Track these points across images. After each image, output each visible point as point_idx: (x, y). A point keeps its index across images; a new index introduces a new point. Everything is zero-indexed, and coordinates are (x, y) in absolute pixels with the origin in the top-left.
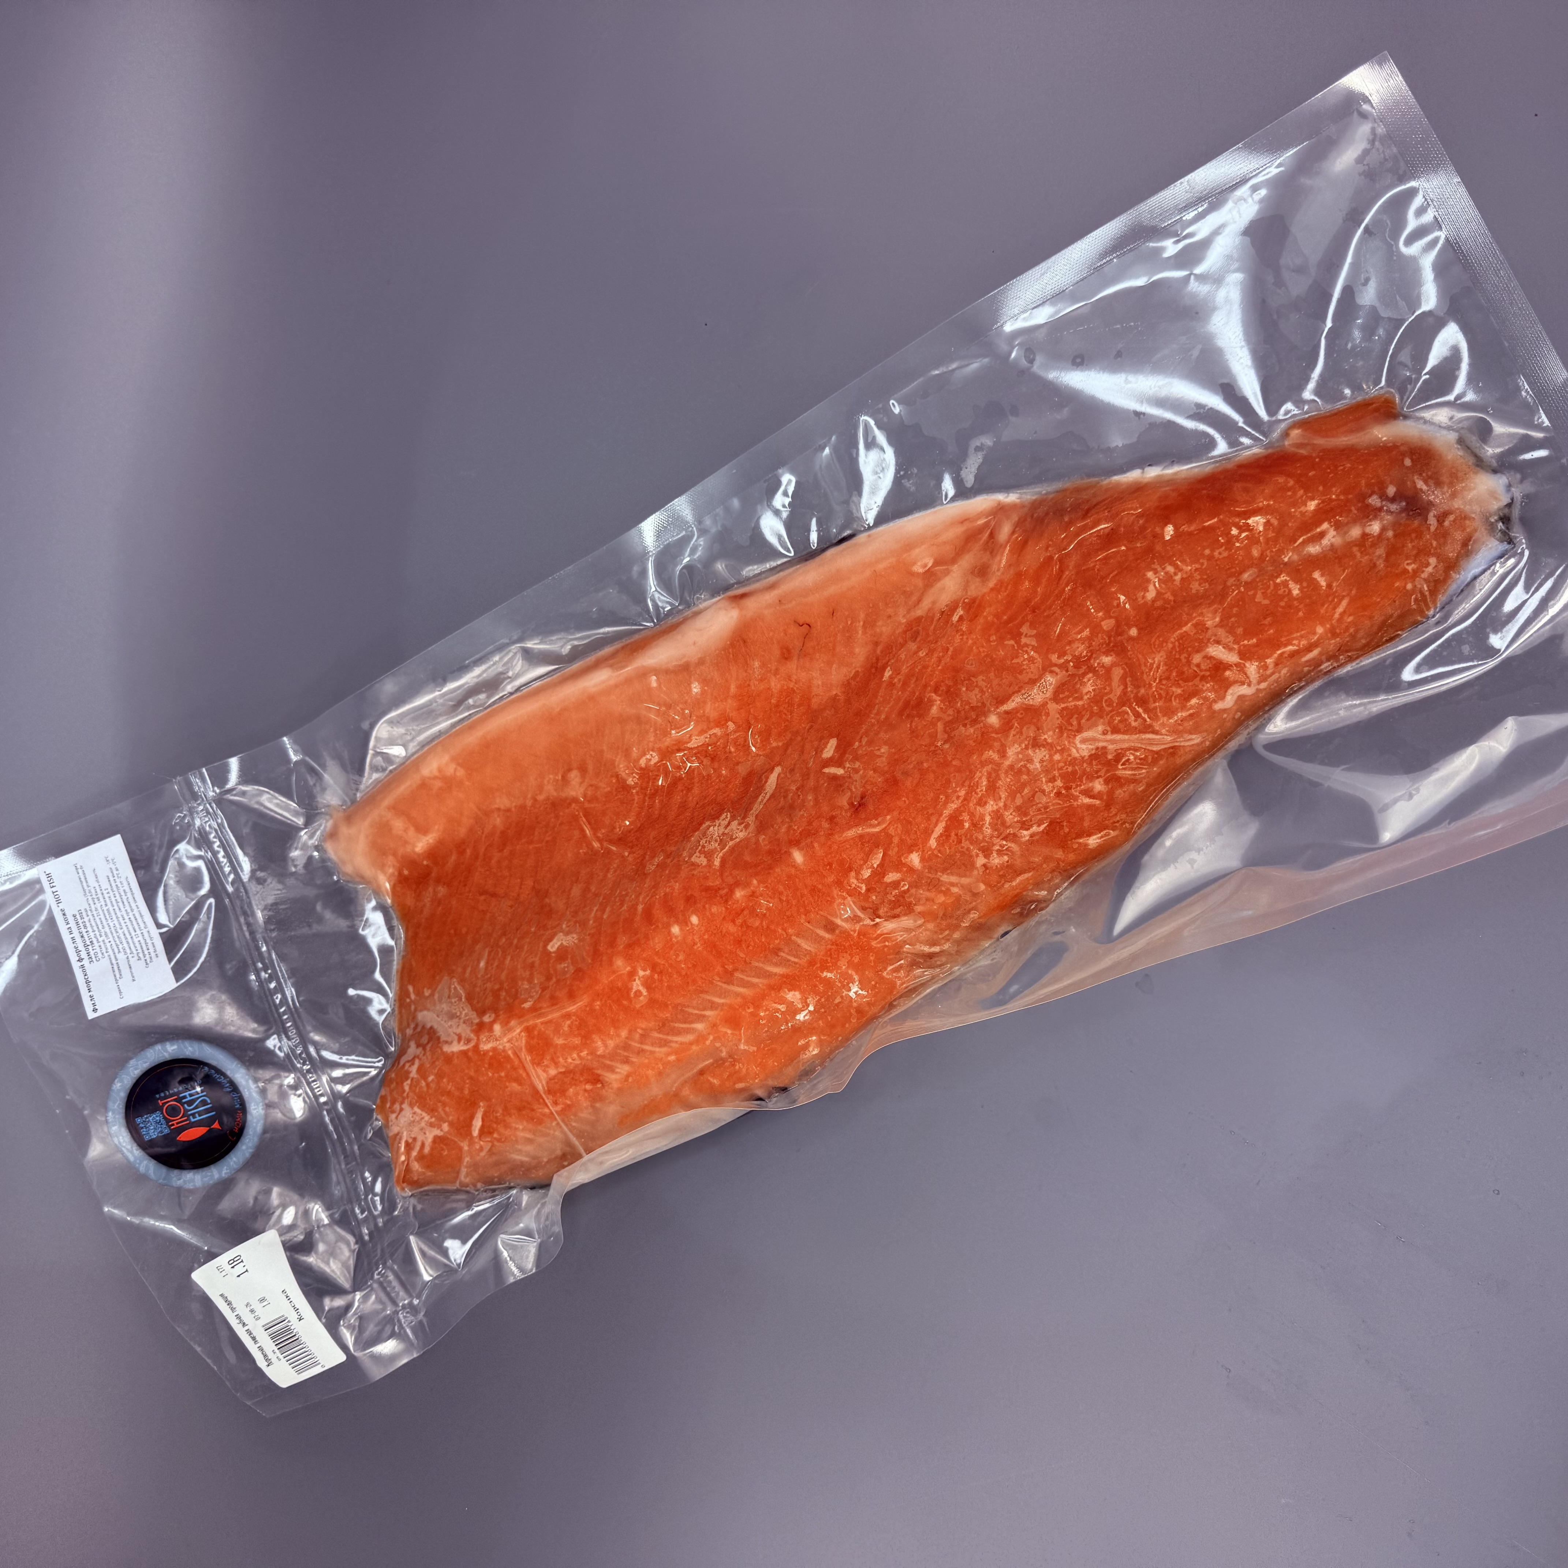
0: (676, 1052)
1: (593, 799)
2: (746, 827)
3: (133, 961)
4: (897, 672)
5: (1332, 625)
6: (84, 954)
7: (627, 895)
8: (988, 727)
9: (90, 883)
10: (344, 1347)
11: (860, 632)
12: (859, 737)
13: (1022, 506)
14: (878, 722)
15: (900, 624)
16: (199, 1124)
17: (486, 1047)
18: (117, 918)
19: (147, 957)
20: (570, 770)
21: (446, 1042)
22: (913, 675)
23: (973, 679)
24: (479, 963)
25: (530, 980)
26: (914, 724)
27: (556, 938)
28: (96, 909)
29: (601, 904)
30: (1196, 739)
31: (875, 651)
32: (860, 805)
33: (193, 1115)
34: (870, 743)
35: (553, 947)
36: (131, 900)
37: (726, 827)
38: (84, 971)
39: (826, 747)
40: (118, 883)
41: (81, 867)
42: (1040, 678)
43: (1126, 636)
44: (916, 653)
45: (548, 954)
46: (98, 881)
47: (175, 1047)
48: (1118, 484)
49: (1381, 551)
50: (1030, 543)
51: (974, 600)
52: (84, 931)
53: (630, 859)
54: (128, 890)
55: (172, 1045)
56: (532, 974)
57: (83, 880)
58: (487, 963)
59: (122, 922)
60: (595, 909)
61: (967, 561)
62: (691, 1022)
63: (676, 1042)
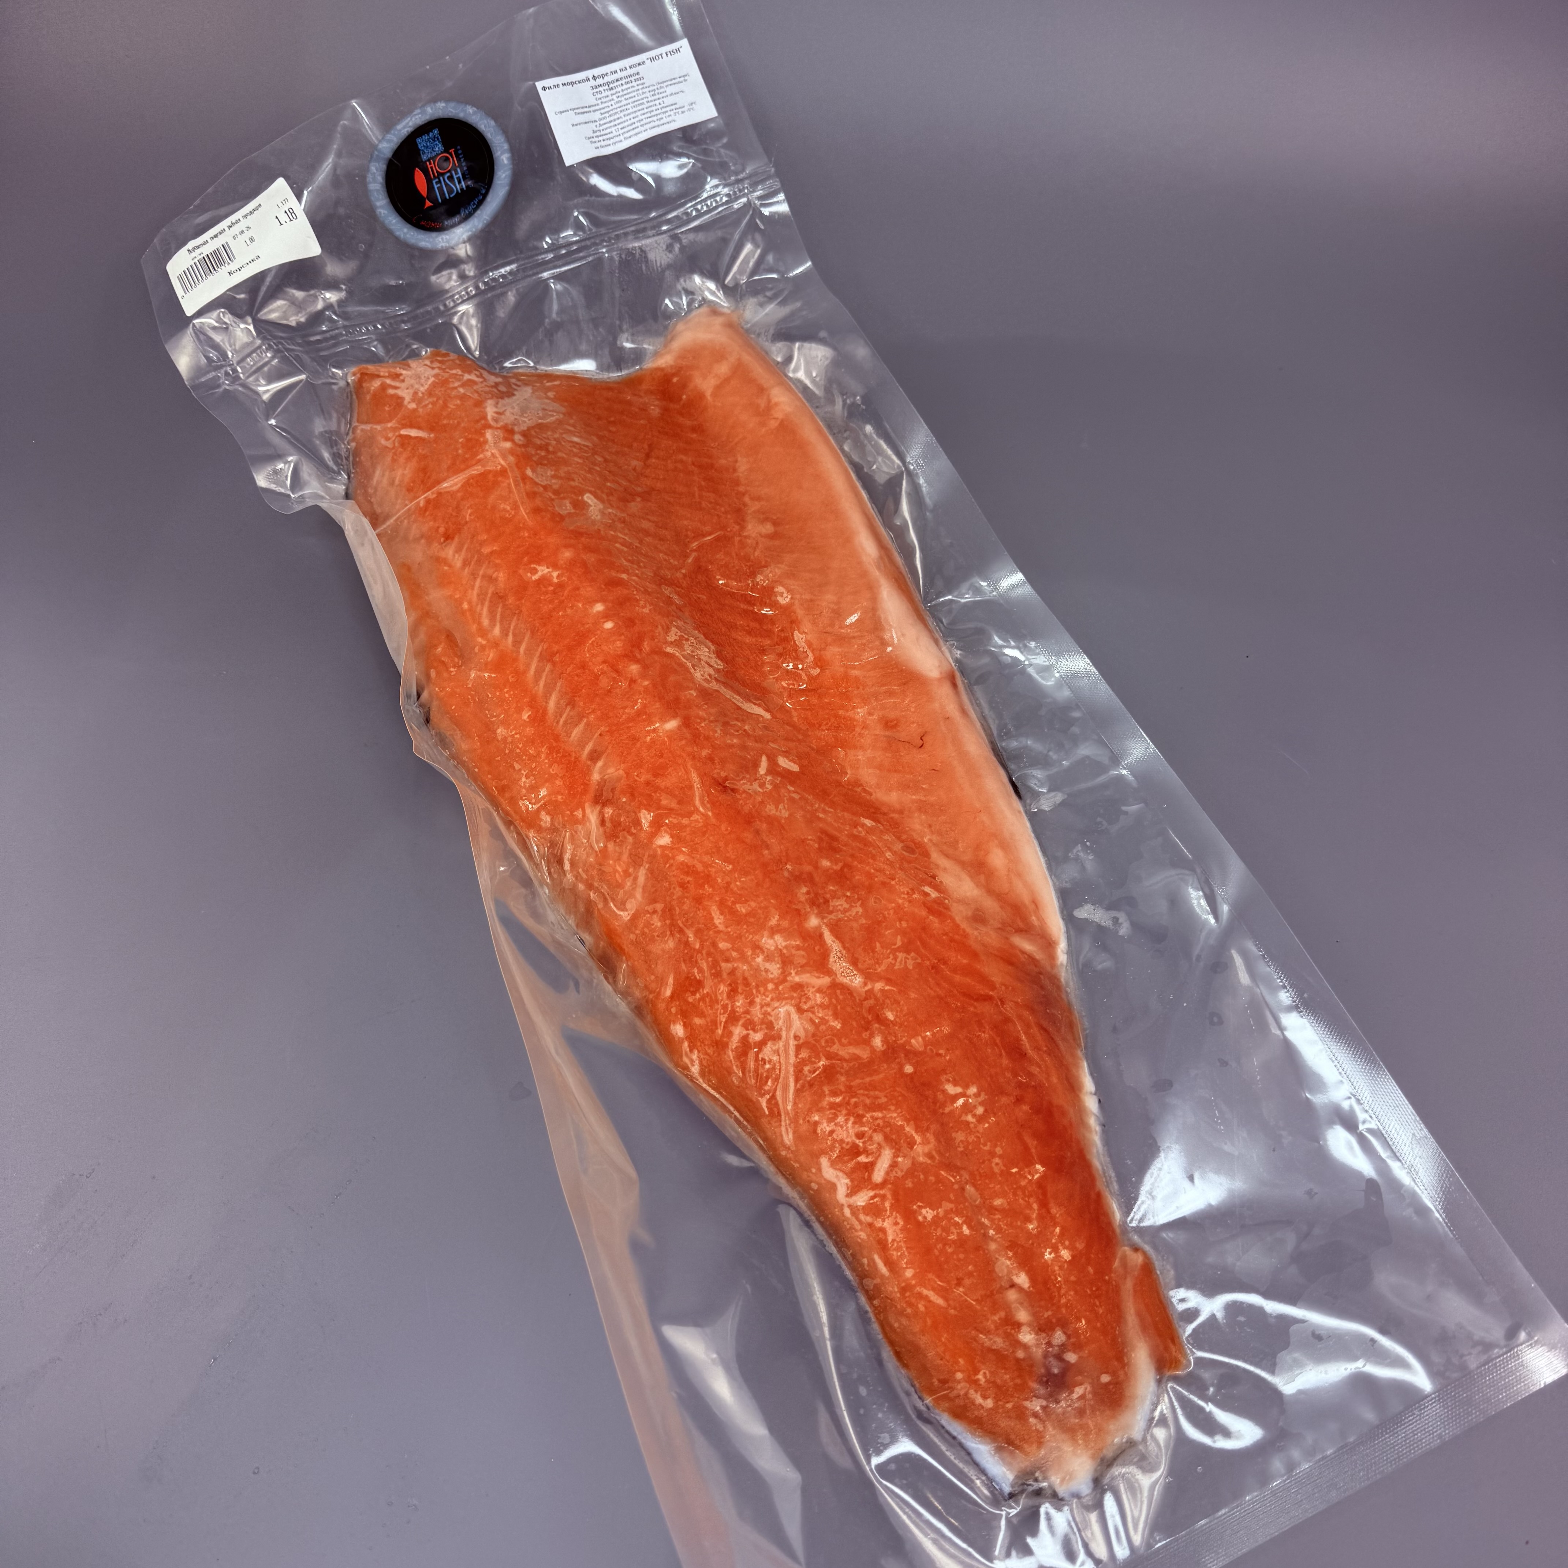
0: (471, 609)
1: (742, 545)
2: (706, 680)
3: (592, 126)
4: (870, 831)
5: (915, 1286)
6: (600, 81)
7: (640, 567)
8: (806, 917)
9: (669, 87)
10: (200, 313)
11: (914, 797)
12: (799, 791)
13: (1053, 966)
14: (816, 810)
15: (922, 837)
16: (430, 188)
17: (489, 435)
18: (635, 112)
19: (597, 139)
20: (775, 524)
21: (497, 403)
22: (865, 845)
23: (860, 902)
24: (578, 437)
25: (553, 477)
26: (811, 842)
27: (598, 502)
28: (643, 93)
29: (631, 544)
30: (788, 1138)
31: (894, 811)
32: (725, 787)
33: (439, 182)
34: (792, 800)
35: (588, 498)
36: (653, 124)
37: (707, 663)
38: (584, 81)
39: (790, 761)
40: (669, 113)
41: (685, 80)
42: (859, 970)
43: (904, 1061)
44: (890, 849)
45: (582, 492)
46: (671, 94)
47: (506, 162)
48: (1077, 1066)
49: (999, 1342)
50: (1010, 967)
51: (947, 908)
52: (623, 82)
53: (679, 575)
54: (662, 122)
55: (508, 159)
56: (561, 478)
57: (673, 81)
58: (577, 443)
59: (632, 116)
60: (627, 538)
61: (990, 905)
62: (501, 621)
63: (482, 609)
